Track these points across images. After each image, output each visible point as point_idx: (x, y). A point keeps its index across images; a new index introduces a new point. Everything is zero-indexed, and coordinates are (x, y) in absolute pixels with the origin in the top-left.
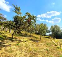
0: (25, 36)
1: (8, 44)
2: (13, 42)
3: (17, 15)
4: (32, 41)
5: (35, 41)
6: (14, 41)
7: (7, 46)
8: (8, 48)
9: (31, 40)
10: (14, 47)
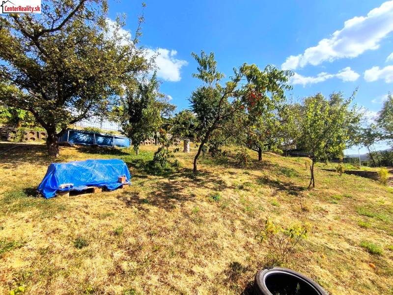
0: (237, 166)
1: (185, 192)
2: (199, 186)
3: (207, 85)
4: (270, 190)
5: (282, 188)
6: (202, 185)
7: (185, 199)
8: (189, 206)
9: (265, 181)
10: (205, 204)
